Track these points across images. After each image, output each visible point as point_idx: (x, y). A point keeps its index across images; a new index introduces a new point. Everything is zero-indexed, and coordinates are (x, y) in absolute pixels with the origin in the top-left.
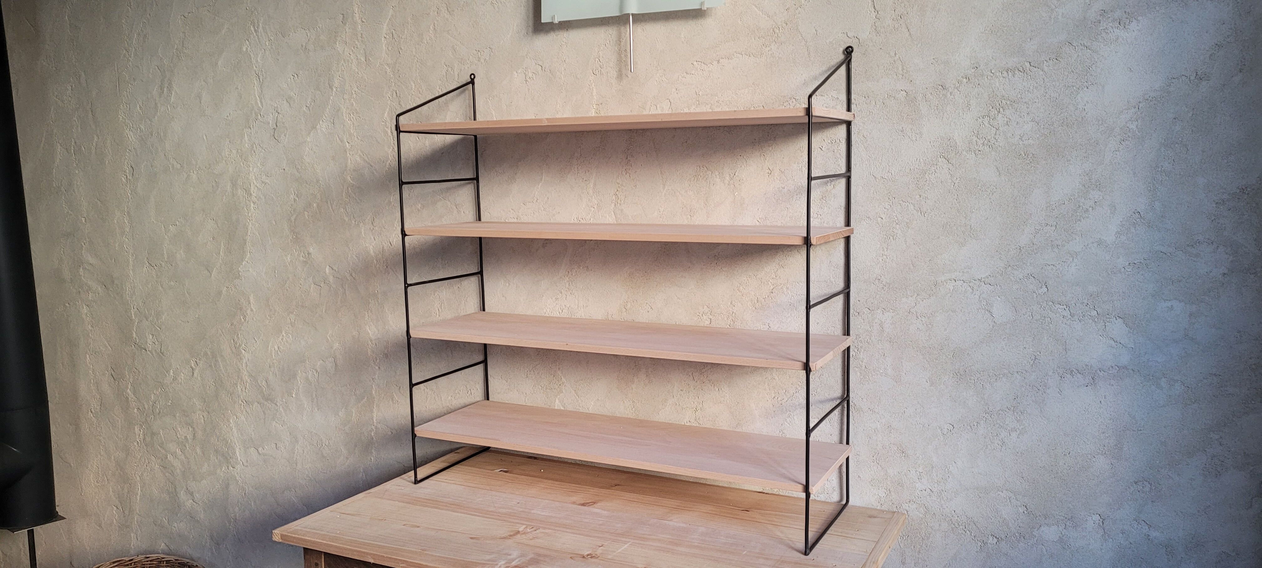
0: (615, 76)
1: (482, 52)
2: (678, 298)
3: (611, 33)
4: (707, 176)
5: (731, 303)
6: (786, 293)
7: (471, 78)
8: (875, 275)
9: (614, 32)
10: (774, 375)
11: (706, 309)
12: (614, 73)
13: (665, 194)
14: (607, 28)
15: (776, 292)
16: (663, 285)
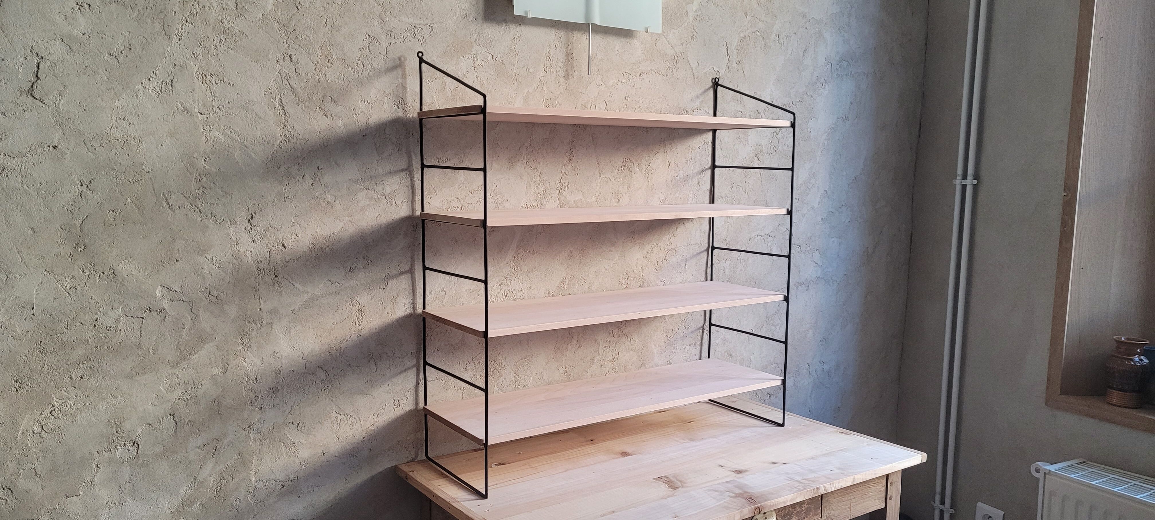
0: (563, 75)
1: (420, 29)
2: (606, 269)
3: (560, 36)
4: (630, 166)
5: (642, 268)
6: (675, 255)
7: (418, 56)
8: (724, 237)
9: (563, 36)
10: (667, 319)
11: (625, 276)
12: (562, 73)
13: (600, 181)
14: (557, 31)
15: (670, 255)
16: (596, 259)
